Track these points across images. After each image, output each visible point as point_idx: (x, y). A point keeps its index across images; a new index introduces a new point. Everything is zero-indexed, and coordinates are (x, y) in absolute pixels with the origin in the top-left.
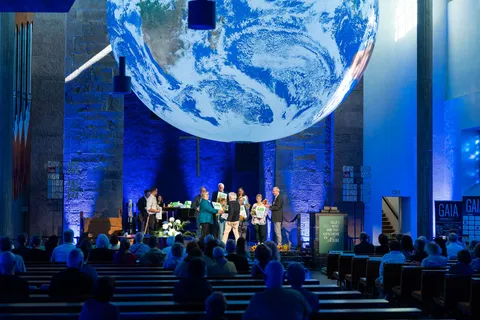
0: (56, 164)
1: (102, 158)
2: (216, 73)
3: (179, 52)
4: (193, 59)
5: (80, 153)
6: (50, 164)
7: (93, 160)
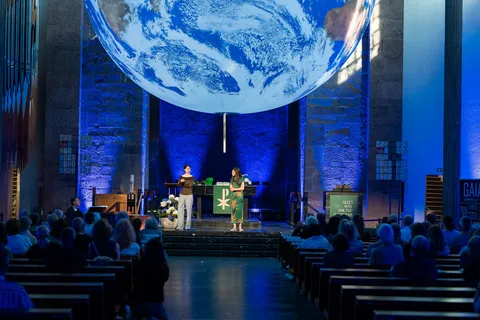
0: (69, 138)
1: (120, 132)
2: (163, 39)
3: (126, 17)
4: (140, 24)
5: (97, 127)
6: (63, 137)
7: (111, 134)
